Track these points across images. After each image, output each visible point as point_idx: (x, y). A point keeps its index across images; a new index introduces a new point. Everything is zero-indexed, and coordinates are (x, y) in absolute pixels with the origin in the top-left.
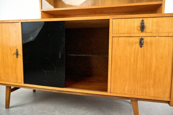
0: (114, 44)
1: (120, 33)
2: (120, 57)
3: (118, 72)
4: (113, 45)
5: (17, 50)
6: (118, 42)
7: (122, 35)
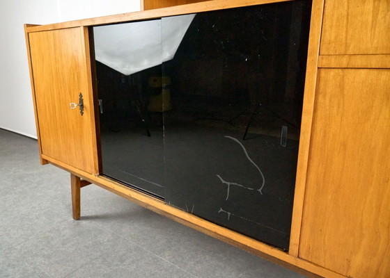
0: (324, 96)
1: (350, 52)
2: (344, 145)
3: (329, 197)
4: (321, 99)
5: (81, 95)
6: (341, 87)
7: (359, 61)
